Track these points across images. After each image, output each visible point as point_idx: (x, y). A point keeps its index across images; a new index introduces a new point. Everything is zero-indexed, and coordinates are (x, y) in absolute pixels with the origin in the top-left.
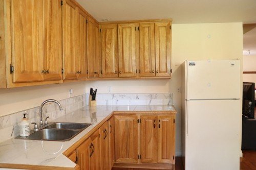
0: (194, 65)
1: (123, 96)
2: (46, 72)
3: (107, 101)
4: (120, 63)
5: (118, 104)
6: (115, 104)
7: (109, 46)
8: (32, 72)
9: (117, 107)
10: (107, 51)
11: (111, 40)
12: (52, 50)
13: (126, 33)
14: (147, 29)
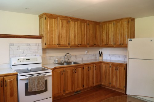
0: (132, 41)
1: (113, 55)
2: (59, 44)
3: (107, 57)
4: (107, 40)
5: (111, 59)
6: (110, 59)
7: (103, 33)
8: (53, 44)
9: (111, 60)
10: (103, 35)
11: (104, 30)
12: (62, 38)
13: (110, 26)
14: (118, 24)
